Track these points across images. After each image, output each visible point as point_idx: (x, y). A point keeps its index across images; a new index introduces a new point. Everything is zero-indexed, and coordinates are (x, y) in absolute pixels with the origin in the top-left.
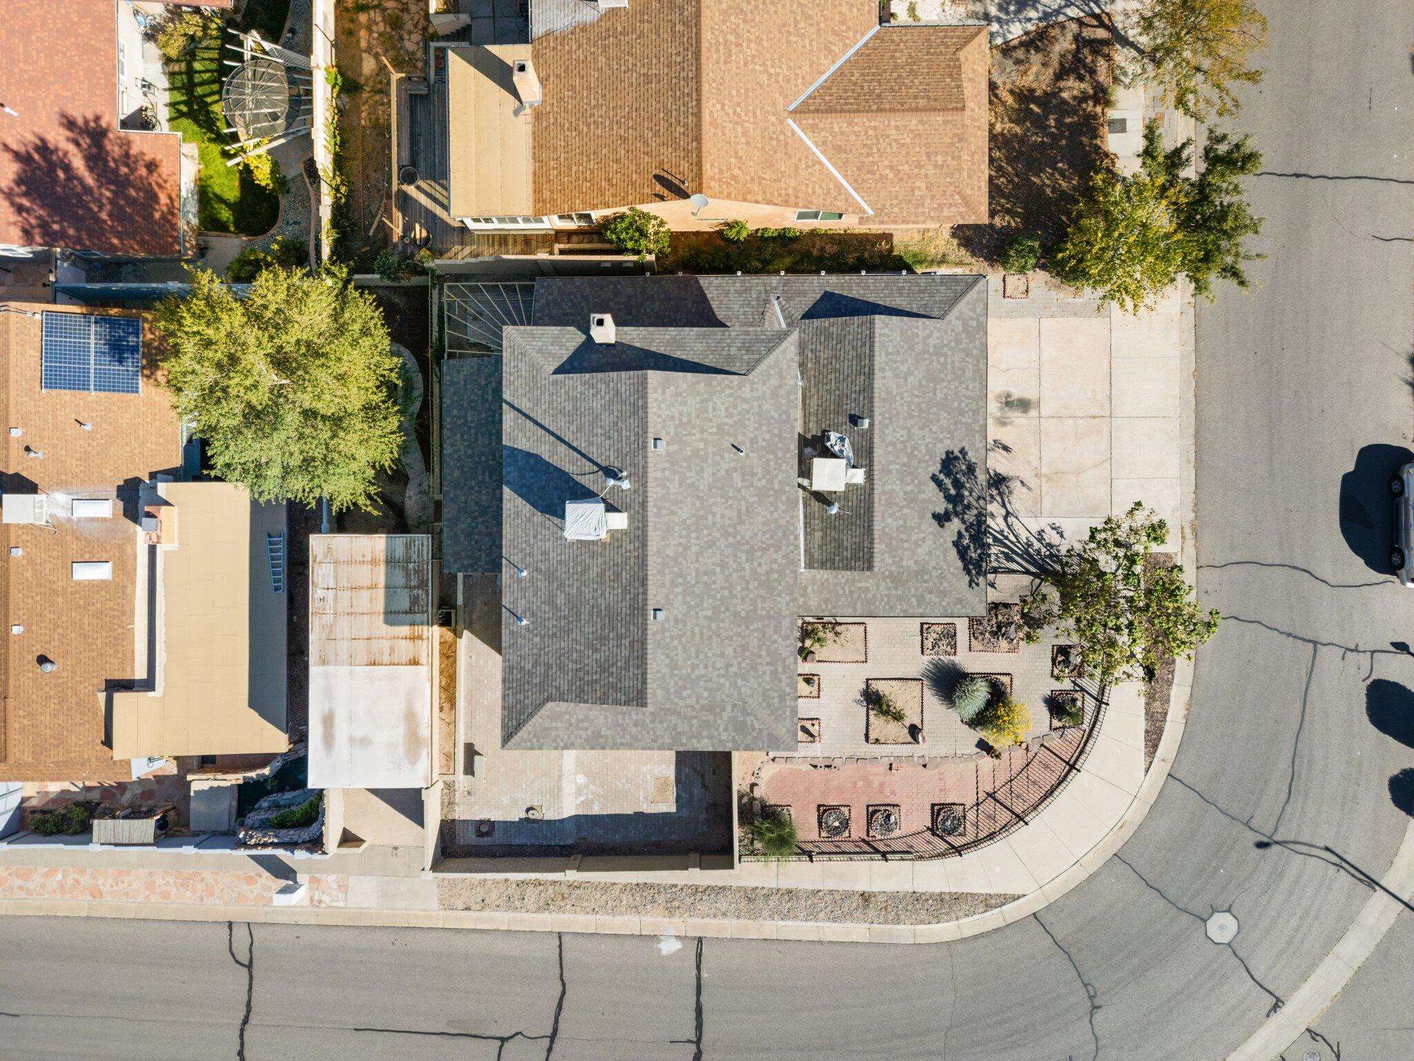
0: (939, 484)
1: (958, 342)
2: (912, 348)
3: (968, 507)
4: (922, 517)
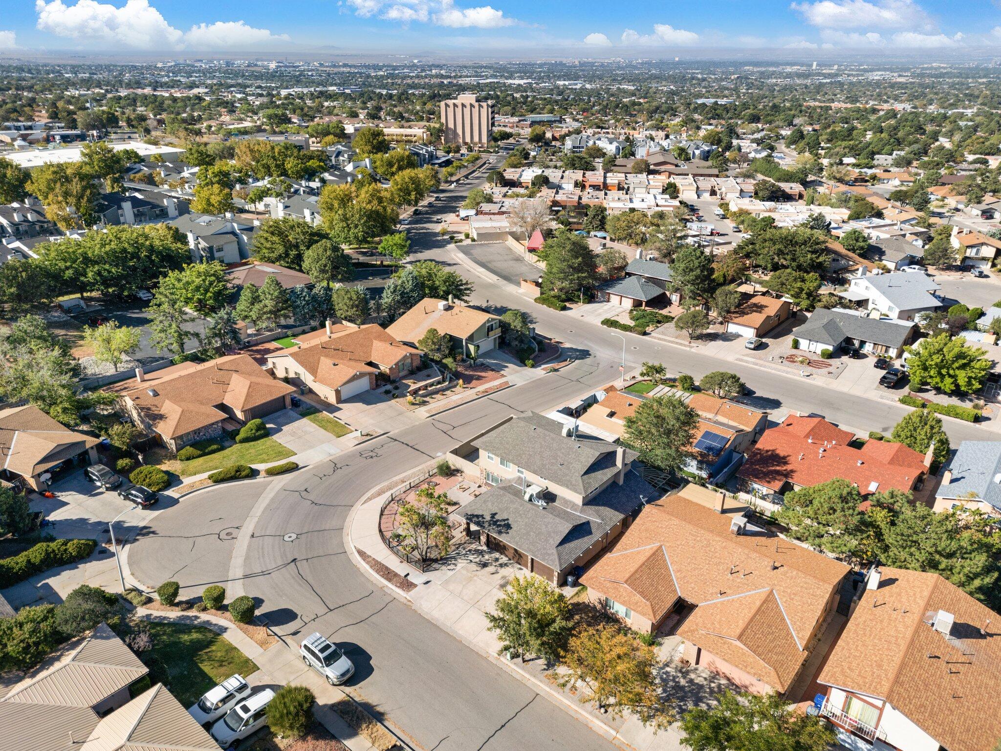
0: (504, 520)
1: (544, 549)
2: (554, 532)
3: (490, 525)
4: (500, 509)
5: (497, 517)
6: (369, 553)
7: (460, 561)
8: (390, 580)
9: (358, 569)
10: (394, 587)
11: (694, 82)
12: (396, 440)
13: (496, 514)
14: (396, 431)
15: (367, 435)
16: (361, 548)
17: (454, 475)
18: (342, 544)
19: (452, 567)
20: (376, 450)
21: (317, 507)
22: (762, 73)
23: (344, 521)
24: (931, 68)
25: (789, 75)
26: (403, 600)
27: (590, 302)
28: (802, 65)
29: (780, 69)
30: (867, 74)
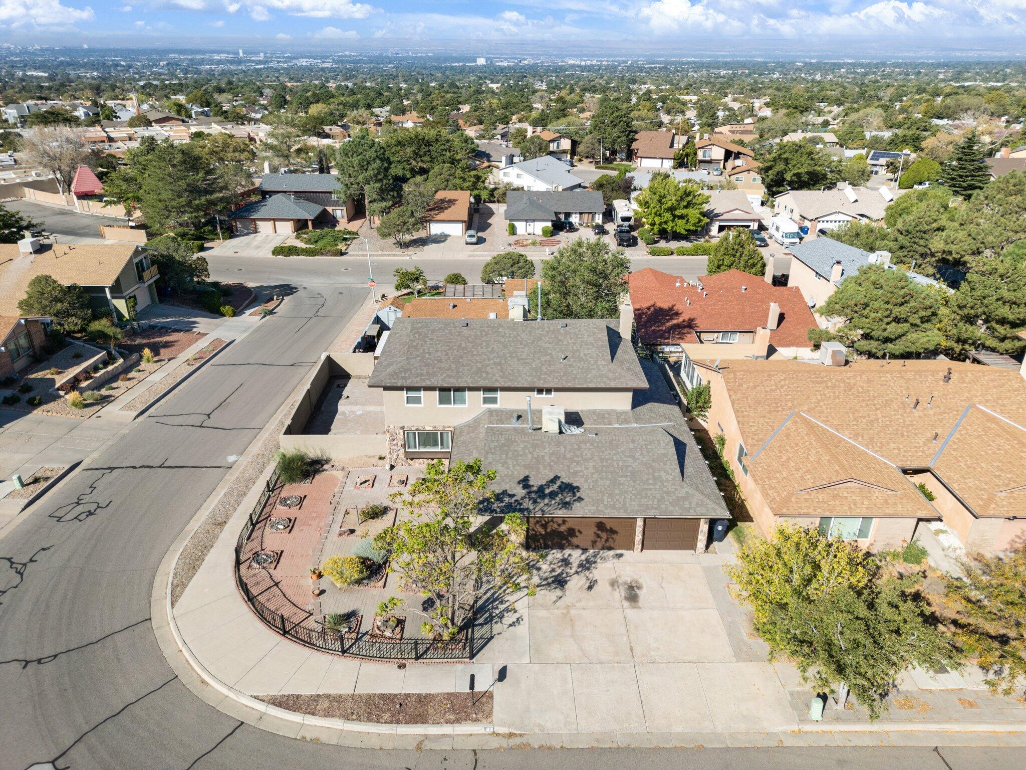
0: (552, 481)
1: (668, 493)
4: (525, 466)
5: (535, 482)
6: (306, 691)
7: (510, 599)
8: (420, 719)
9: (316, 741)
10: (447, 729)
11: (119, 68)
12: (112, 469)
13: (526, 479)
14: (95, 455)
15: (36, 481)
16: (274, 692)
17: (317, 472)
18: (212, 714)
19: (509, 618)
20: (86, 499)
21: (48, 668)
22: (191, 60)
23: (162, 659)
24: (345, 56)
25: (219, 62)
26: (494, 743)
27: (231, 237)
28: (228, 53)
29: (207, 56)
30: (295, 61)
